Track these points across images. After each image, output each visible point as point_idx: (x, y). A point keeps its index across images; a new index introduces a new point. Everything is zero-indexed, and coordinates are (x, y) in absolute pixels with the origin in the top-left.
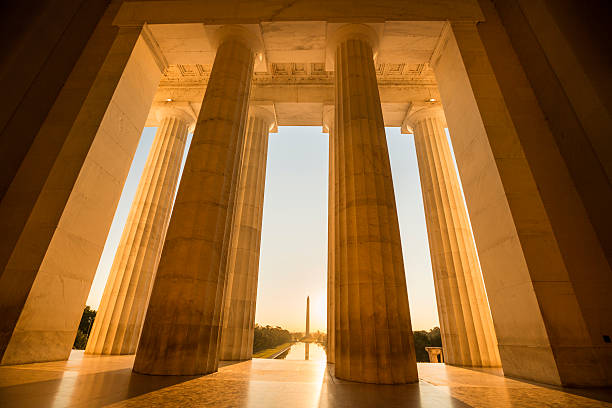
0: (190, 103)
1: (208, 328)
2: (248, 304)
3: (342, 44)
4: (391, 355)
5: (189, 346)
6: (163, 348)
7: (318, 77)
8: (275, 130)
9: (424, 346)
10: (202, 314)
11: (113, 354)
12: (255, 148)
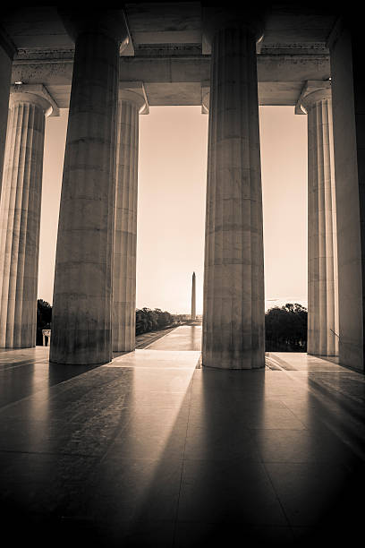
0: (44, 85)
1: (102, 331)
2: (129, 305)
3: (220, 33)
4: (243, 350)
5: (90, 345)
6: (71, 346)
8: (147, 112)
10: (96, 322)
11: (15, 348)
12: (126, 142)
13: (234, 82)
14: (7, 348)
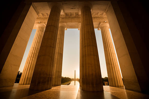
0: (45, 23)
1: (49, 78)
2: (60, 72)
3: (83, 7)
5: (44, 83)
6: (37, 83)
7: (77, 16)
8: (66, 30)
9: (103, 81)
10: (47, 74)
12: (61, 34)
13: (87, 15)
14: (23, 84)
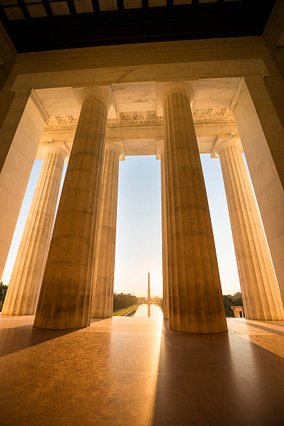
0: (64, 142)
2: (109, 279)
3: (168, 97)
4: (208, 314)
7: (152, 121)
9: (230, 305)
11: (20, 314)
14: (13, 315)
